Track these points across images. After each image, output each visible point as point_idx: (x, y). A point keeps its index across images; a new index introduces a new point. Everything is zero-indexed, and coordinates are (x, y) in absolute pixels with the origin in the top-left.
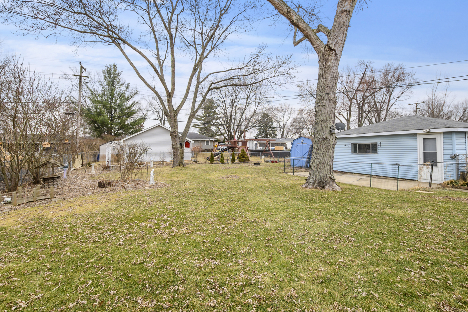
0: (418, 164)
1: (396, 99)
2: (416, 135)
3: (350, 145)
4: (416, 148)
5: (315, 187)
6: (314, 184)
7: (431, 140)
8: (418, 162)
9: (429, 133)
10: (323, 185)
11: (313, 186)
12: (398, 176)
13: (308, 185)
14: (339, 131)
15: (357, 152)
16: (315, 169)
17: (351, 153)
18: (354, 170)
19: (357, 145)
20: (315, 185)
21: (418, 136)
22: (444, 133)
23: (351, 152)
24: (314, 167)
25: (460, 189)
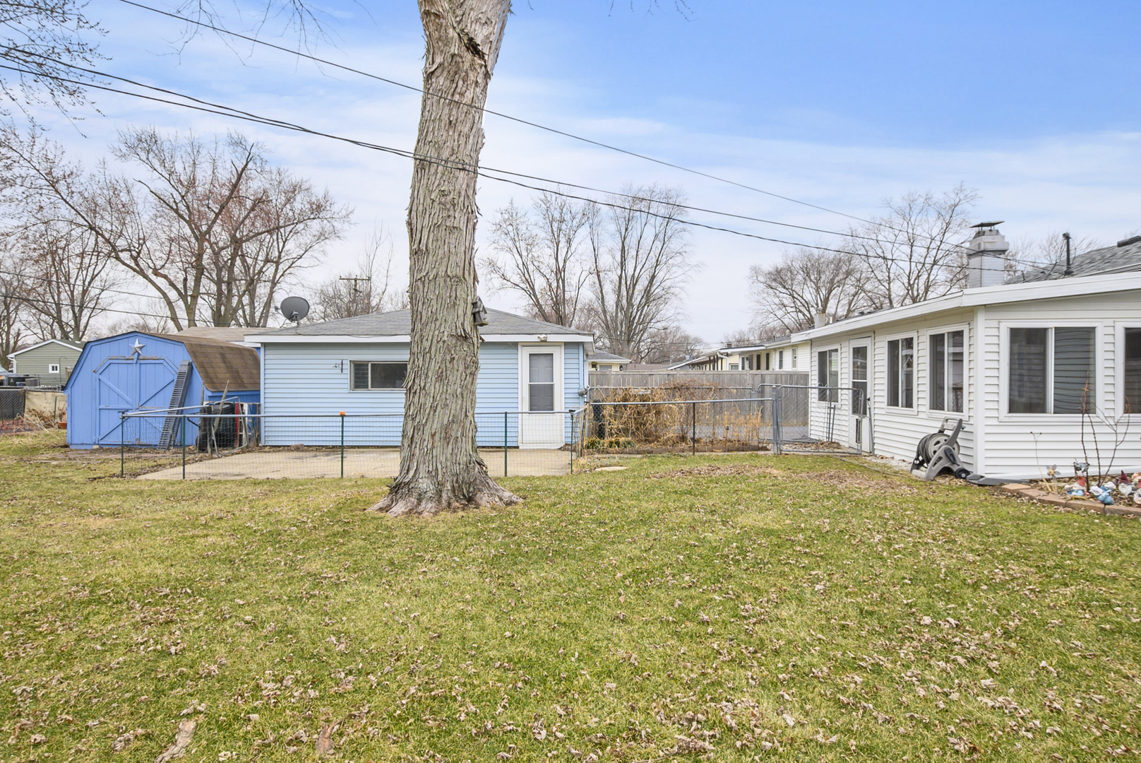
0: (520, 411)
1: (291, 262)
2: (515, 345)
3: (347, 366)
4: (515, 376)
5: (444, 503)
6: (439, 493)
7: (543, 359)
8: (520, 407)
9: (544, 343)
10: (468, 492)
11: (439, 501)
12: (506, 441)
13: (420, 500)
14: (294, 324)
15: (367, 387)
16: (437, 444)
17: (348, 391)
18: (378, 439)
19: (368, 365)
20: (444, 496)
21: (519, 348)
22: (567, 344)
23: (348, 386)
24: (433, 435)
25: (608, 453)
